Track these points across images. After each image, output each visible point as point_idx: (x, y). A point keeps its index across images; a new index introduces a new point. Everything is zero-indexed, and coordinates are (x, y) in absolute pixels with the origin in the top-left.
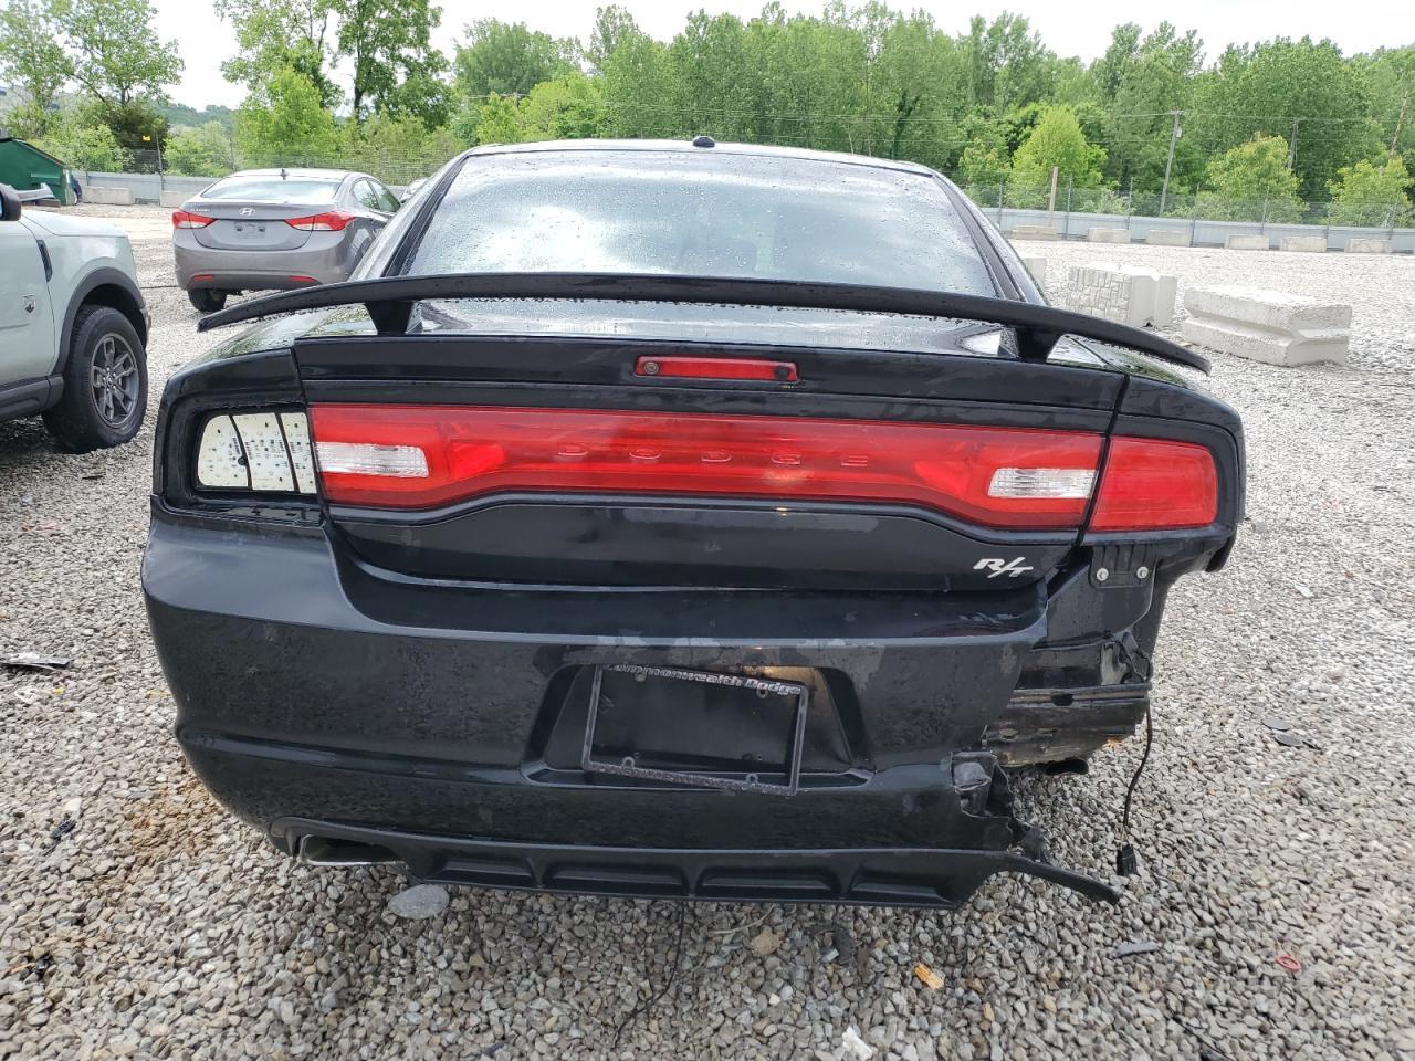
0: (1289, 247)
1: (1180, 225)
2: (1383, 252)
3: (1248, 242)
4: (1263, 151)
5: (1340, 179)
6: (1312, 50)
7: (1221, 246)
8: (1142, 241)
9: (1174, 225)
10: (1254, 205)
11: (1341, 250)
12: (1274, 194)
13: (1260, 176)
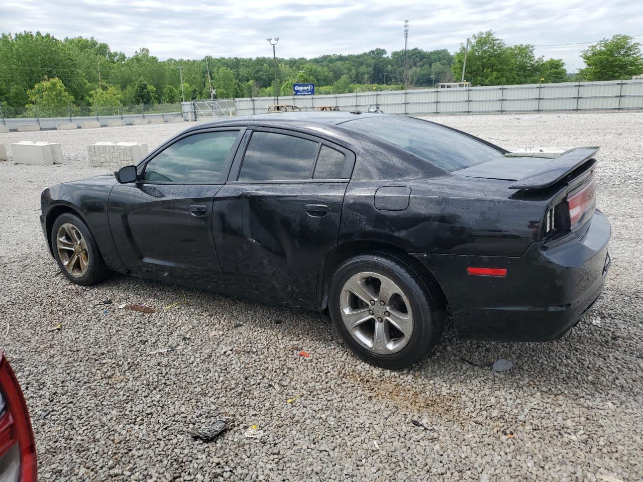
0: (86, 127)
1: (32, 121)
2: (122, 125)
3: (66, 126)
4: (54, 85)
5: (91, 96)
6: (43, 38)
7: (55, 129)
8: (15, 130)
9: (29, 121)
10: (58, 109)
11: (106, 126)
12: (65, 104)
13: (57, 96)
